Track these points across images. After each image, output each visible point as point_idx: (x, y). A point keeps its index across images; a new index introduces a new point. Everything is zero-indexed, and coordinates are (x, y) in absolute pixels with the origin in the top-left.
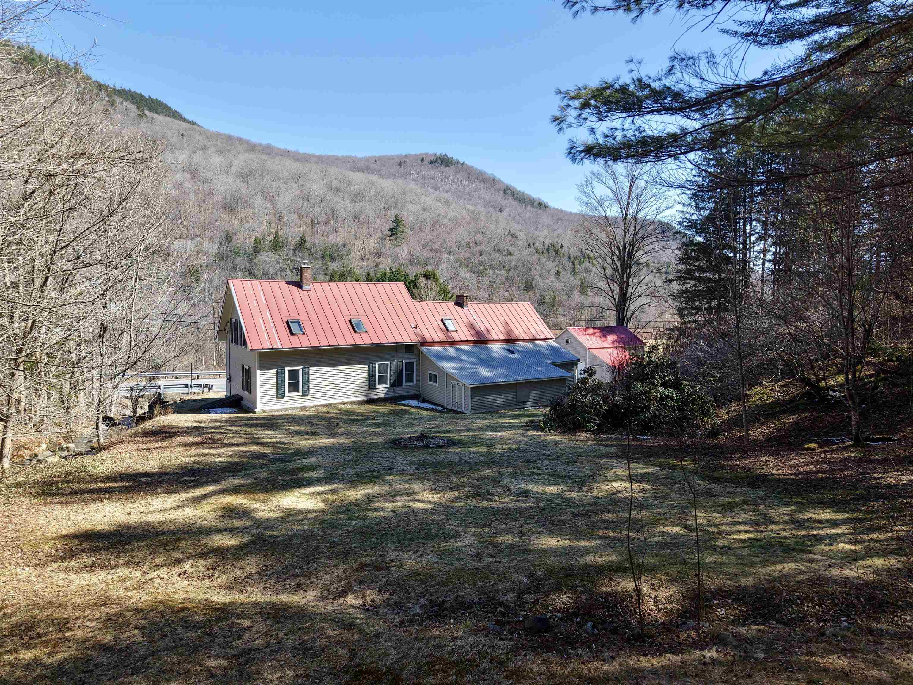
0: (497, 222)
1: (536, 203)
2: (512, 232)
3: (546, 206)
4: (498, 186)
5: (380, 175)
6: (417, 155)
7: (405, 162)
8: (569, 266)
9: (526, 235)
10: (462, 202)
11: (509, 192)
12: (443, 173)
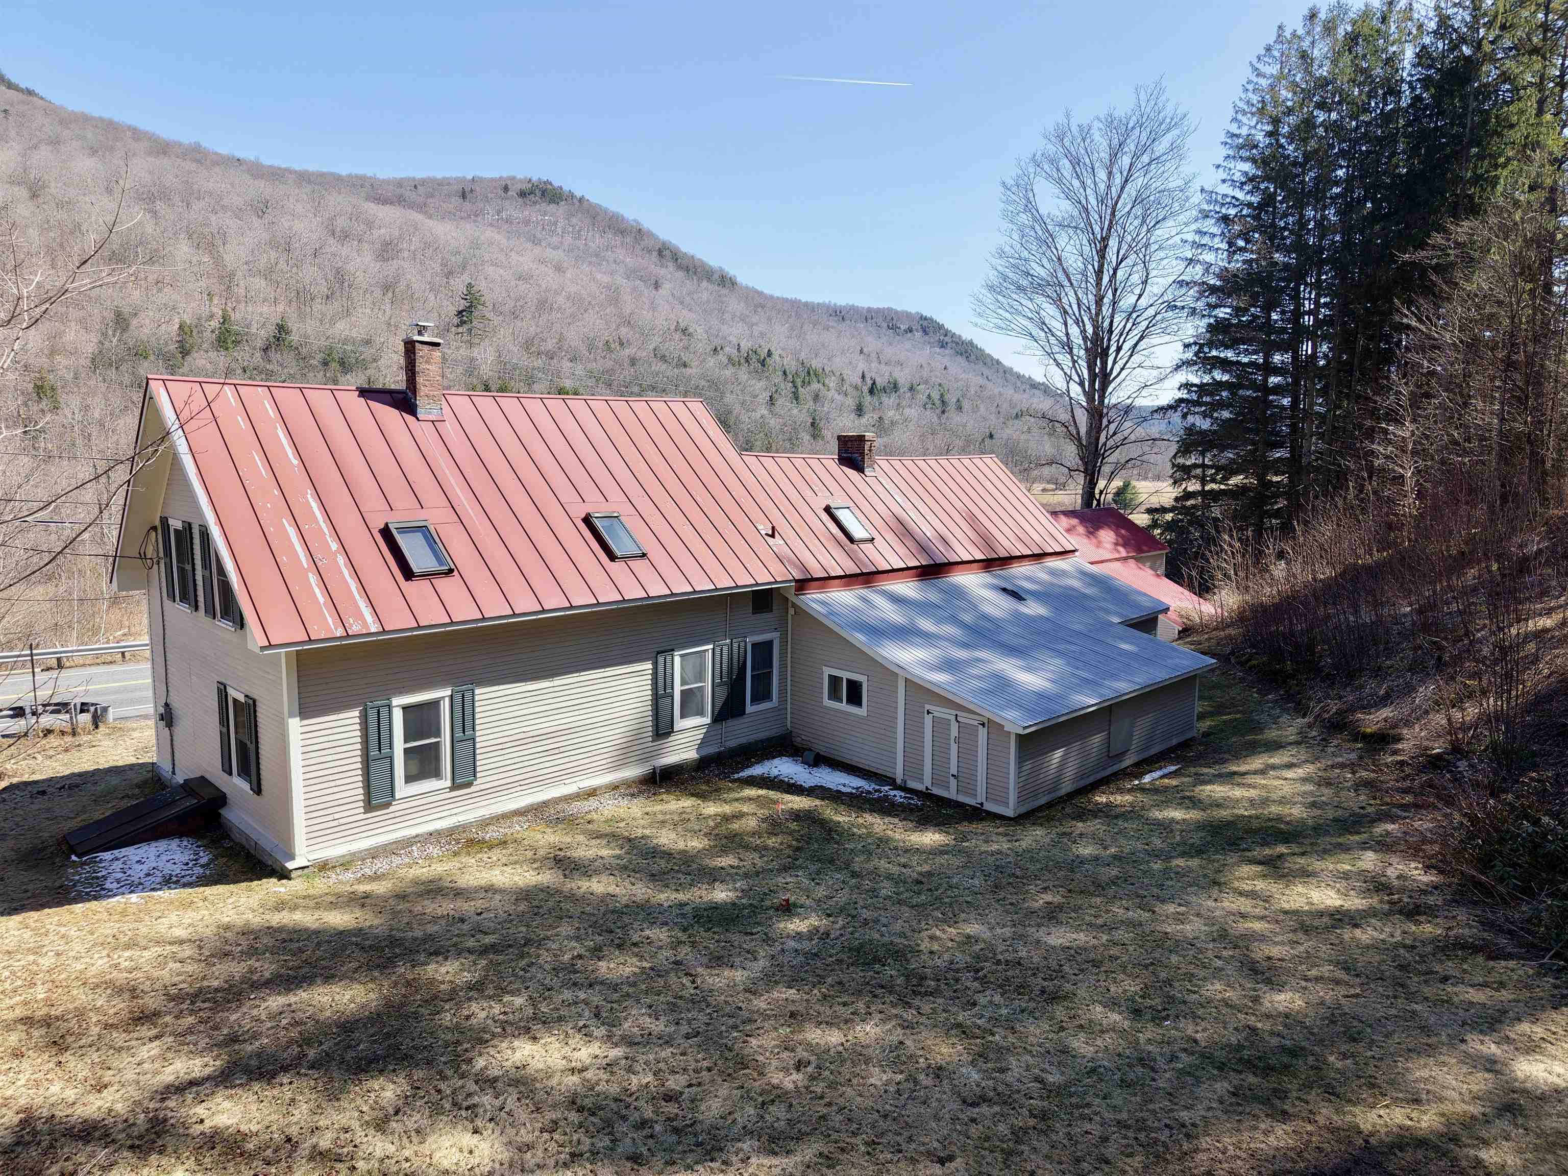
0: (653, 307)
1: (716, 276)
2: (682, 325)
3: (733, 283)
4: (647, 242)
5: (427, 212)
6: (493, 180)
7: (472, 191)
8: (786, 388)
9: (707, 332)
10: (585, 268)
11: (667, 253)
12: (545, 215)
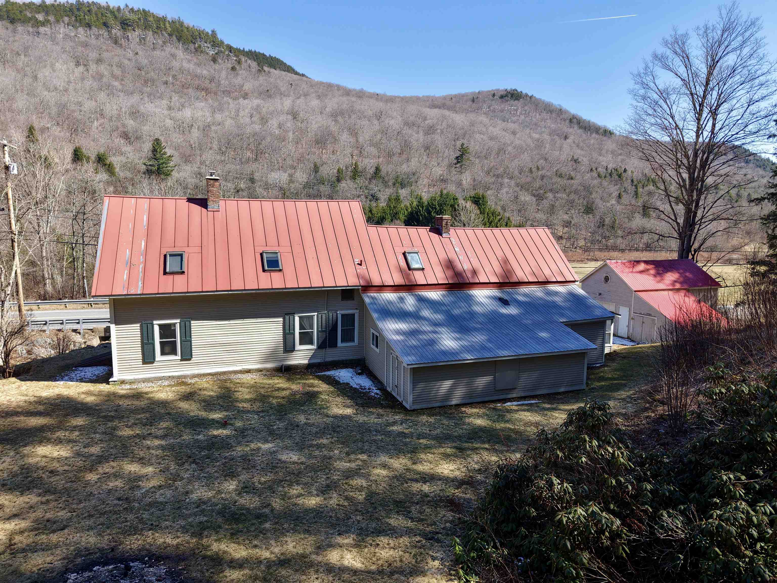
0: (561, 148)
1: (601, 131)
2: (575, 158)
3: (611, 133)
4: (564, 116)
5: (455, 111)
6: (489, 91)
7: (477, 98)
8: (631, 189)
9: (589, 161)
10: (528, 131)
11: (575, 121)
12: (512, 106)
